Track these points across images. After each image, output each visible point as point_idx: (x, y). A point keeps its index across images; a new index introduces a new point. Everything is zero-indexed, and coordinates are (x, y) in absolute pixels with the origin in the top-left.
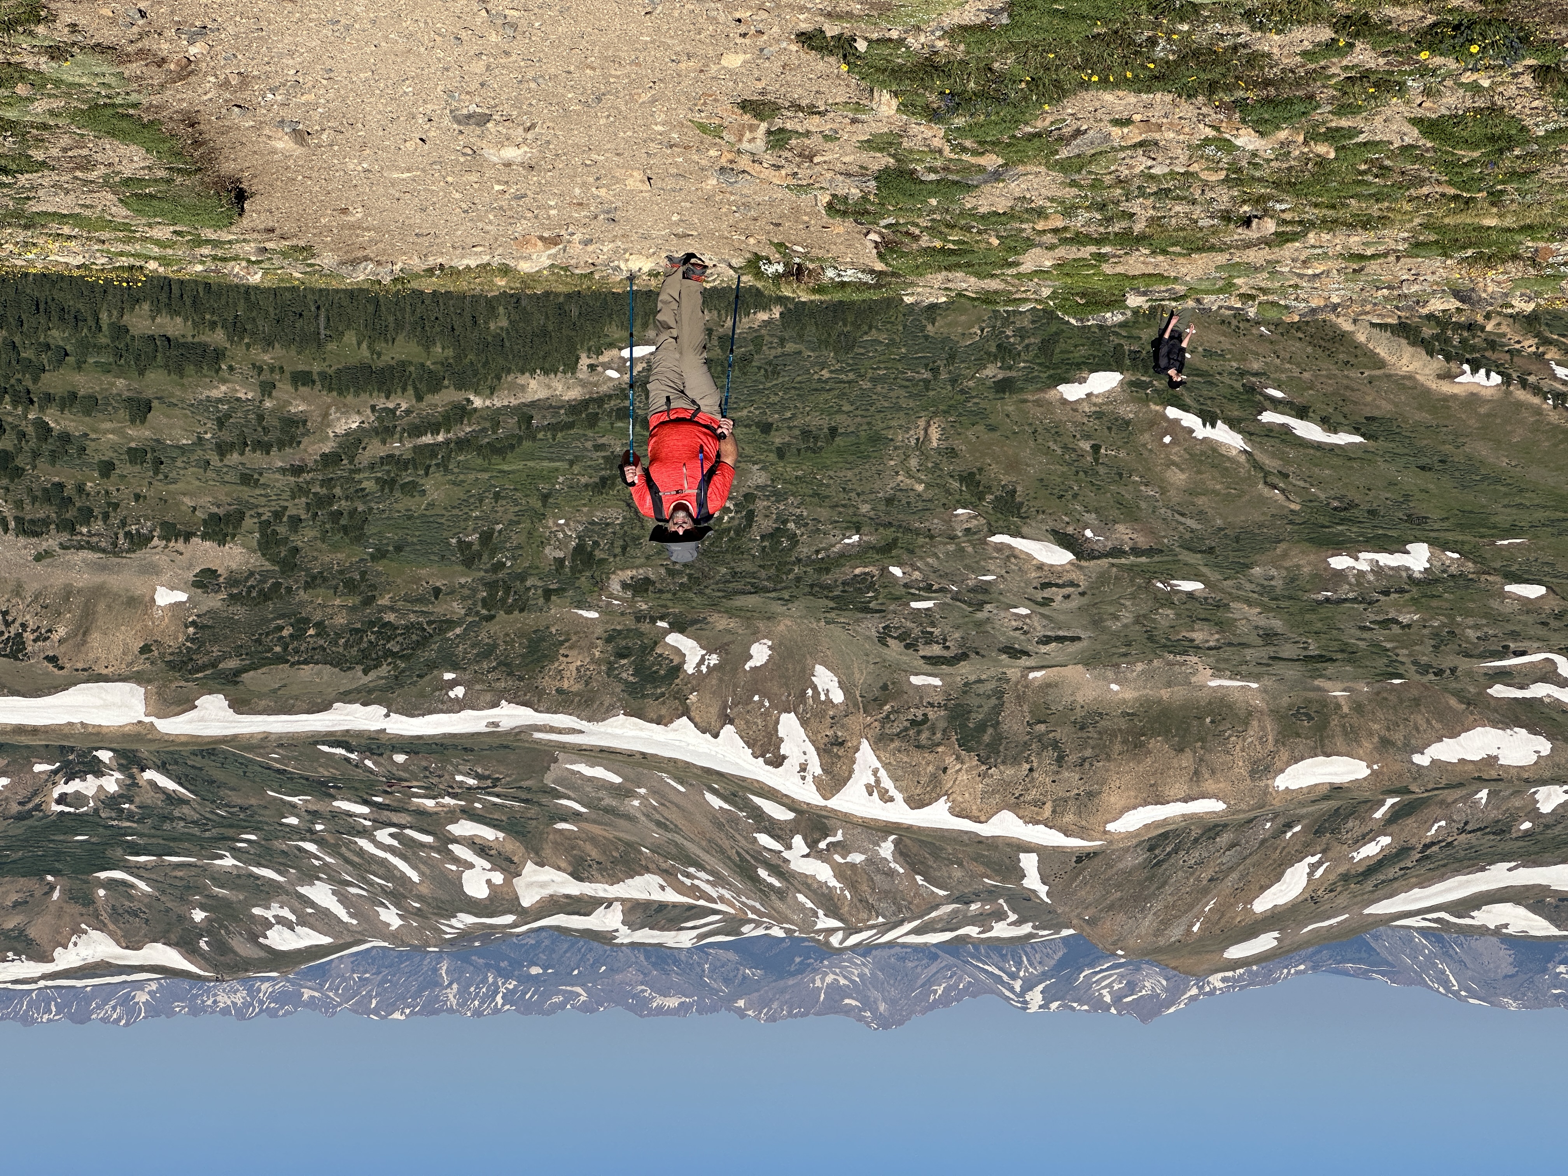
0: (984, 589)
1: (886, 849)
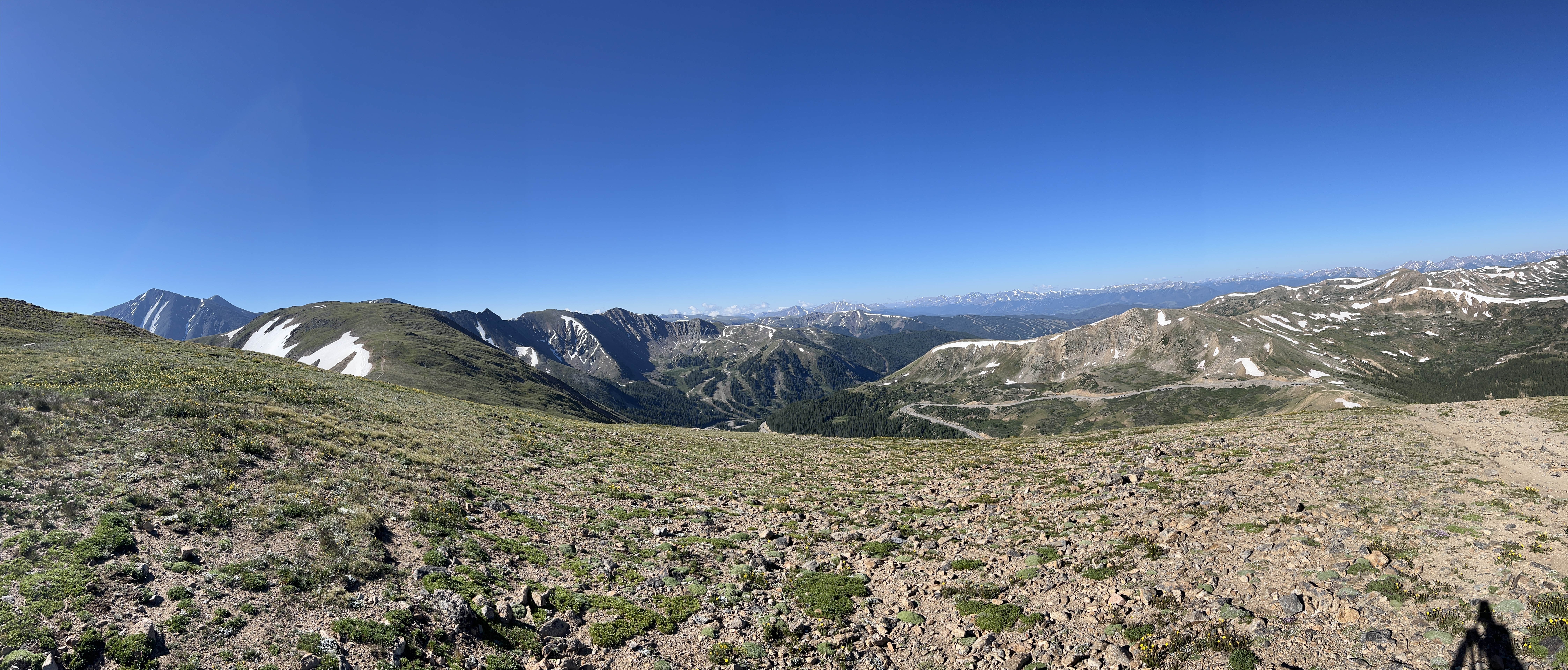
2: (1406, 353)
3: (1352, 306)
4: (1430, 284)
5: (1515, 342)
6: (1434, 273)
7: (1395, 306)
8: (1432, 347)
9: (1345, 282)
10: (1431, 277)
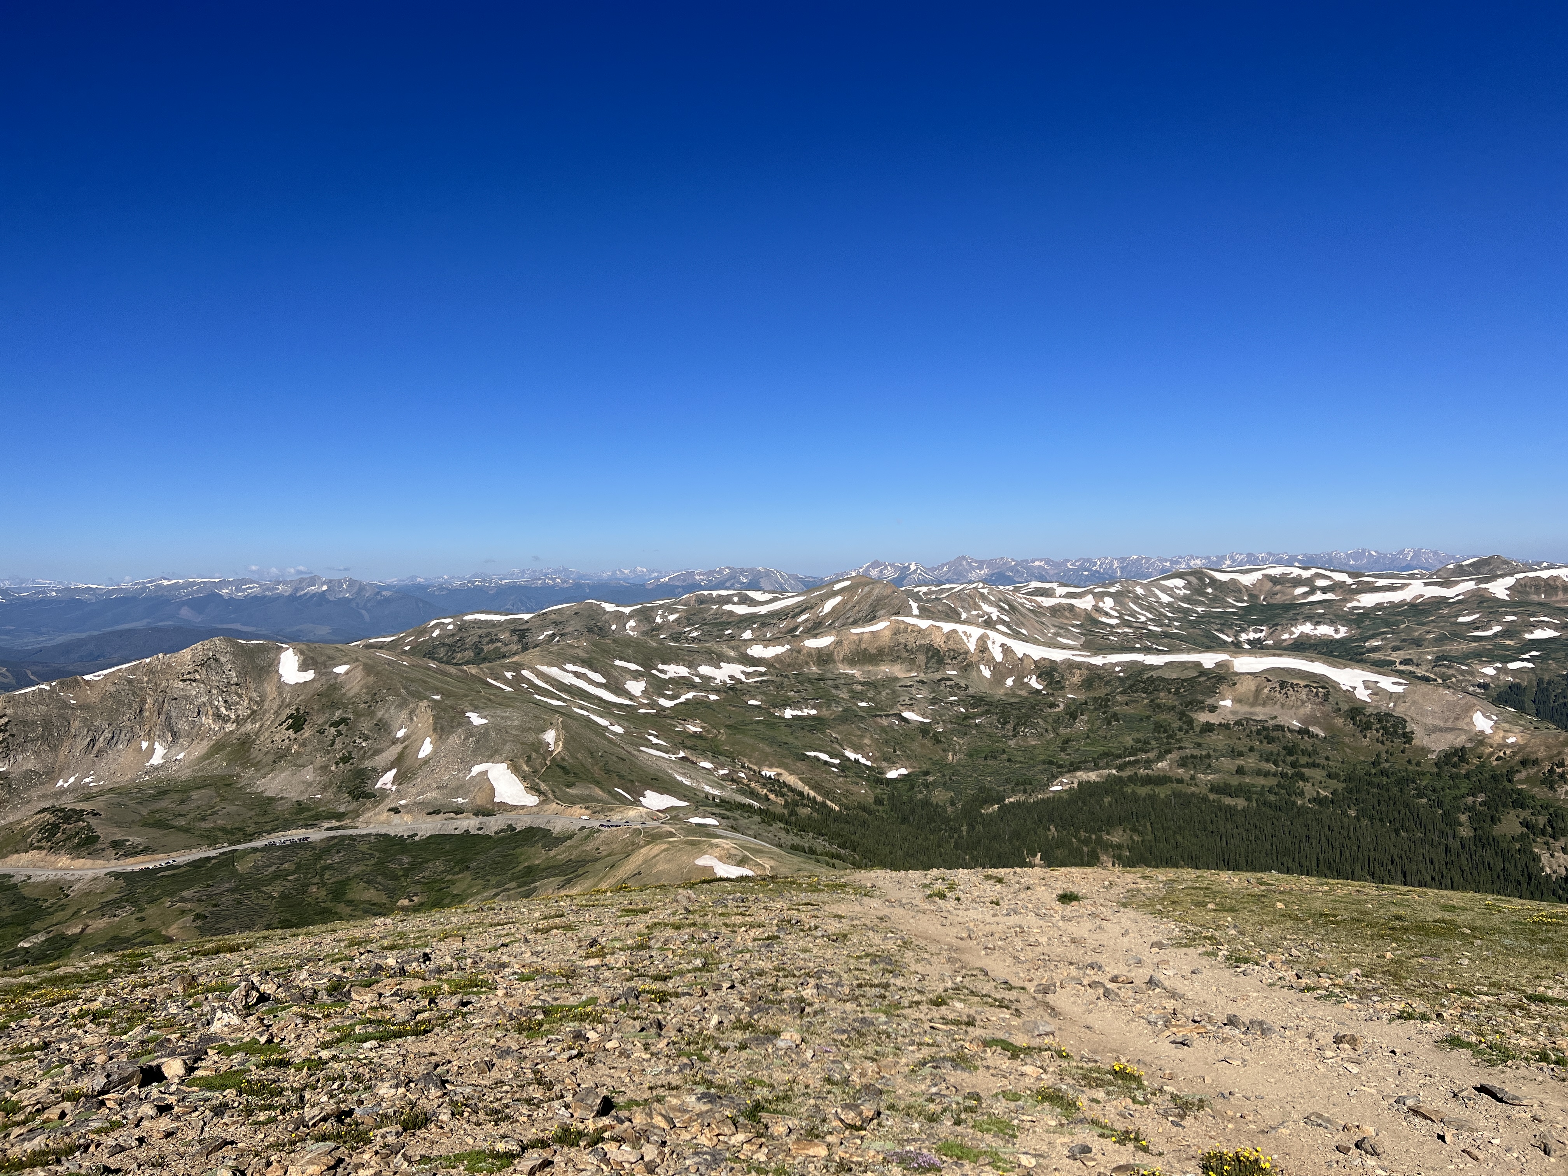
0: (932, 704)
1: (964, 616)
2: (859, 757)
3: (749, 652)
4: (916, 612)
5: (1091, 744)
6: (924, 589)
7: (839, 655)
8: (915, 746)
9: (736, 599)
10: (917, 597)
